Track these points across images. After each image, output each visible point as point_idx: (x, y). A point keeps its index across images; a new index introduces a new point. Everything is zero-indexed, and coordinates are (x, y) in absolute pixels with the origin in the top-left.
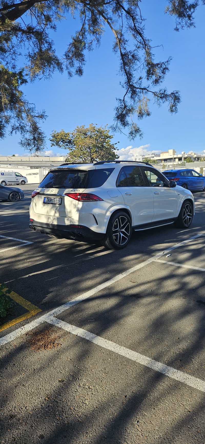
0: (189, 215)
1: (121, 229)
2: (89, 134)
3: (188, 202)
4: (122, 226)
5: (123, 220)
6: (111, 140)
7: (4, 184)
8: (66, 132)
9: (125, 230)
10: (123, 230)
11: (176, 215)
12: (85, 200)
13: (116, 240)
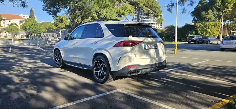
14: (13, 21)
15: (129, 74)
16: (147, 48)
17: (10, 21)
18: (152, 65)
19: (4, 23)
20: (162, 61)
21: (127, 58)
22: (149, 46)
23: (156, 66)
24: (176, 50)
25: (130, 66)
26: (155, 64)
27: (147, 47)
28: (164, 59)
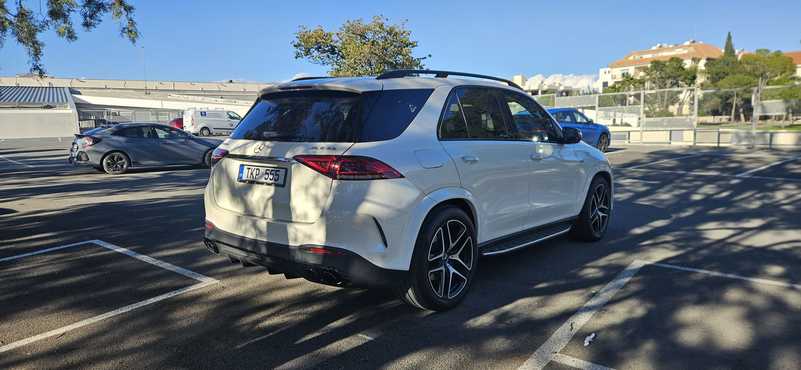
0: (602, 210)
1: (449, 254)
2: (370, 36)
3: (603, 179)
4: (452, 245)
5: (455, 228)
6: (412, 50)
7: (206, 132)
8: (326, 31)
9: (460, 257)
10: (456, 257)
11: (576, 211)
12: (352, 177)
13: (436, 284)
16: (244, 178)
20: (291, 244)
22: (254, 174)
28: (309, 237)
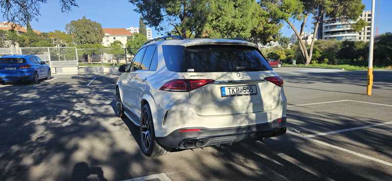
14: (118, 38)
15: (182, 145)
16: (226, 94)
17: (114, 38)
18: (239, 129)
19: (108, 41)
20: (269, 121)
21: (178, 116)
22: (235, 90)
23: (249, 131)
24: (370, 87)
25: (184, 130)
26: (249, 127)
27: (227, 92)
28: (277, 115)
